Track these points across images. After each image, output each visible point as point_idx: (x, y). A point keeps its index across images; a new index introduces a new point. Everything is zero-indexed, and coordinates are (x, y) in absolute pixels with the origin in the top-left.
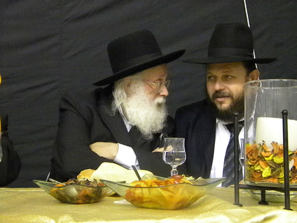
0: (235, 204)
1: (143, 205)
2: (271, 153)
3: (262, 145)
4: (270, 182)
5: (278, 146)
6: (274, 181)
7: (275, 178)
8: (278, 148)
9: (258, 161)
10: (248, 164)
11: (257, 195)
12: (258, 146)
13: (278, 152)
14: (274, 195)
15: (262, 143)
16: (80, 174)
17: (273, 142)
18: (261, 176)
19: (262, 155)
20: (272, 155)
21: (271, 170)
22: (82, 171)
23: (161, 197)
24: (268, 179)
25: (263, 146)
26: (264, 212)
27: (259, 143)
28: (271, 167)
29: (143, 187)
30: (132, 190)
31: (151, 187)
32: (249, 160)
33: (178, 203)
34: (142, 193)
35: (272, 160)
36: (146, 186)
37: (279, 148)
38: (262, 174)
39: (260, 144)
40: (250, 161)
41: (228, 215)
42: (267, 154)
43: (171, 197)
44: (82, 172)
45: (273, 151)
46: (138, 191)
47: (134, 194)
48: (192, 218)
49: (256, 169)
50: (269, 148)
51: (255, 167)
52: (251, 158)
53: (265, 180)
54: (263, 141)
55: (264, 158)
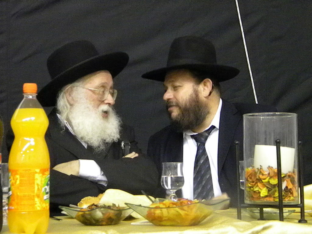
0: (238, 218)
1: (163, 223)
2: (267, 176)
3: (259, 169)
4: (267, 200)
5: (273, 170)
6: (271, 200)
7: (271, 197)
8: (273, 171)
9: (256, 183)
10: (248, 185)
12: (257, 170)
13: (273, 174)
14: (271, 213)
15: (259, 167)
17: (269, 166)
18: (260, 196)
19: (260, 178)
20: (269, 178)
21: (267, 190)
22: (83, 198)
23: (179, 215)
24: (266, 198)
25: (260, 170)
26: (263, 224)
27: (257, 168)
28: (267, 187)
29: (162, 208)
30: (152, 210)
31: (169, 207)
32: (249, 182)
33: (193, 219)
34: (162, 213)
35: (269, 182)
36: (164, 207)
37: (274, 171)
38: (260, 194)
39: (258, 169)
40: (250, 183)
41: (235, 226)
42: (264, 177)
43: (187, 215)
45: (269, 174)
46: (158, 212)
47: (155, 214)
49: (255, 190)
50: (266, 171)
51: (254, 188)
52: (250, 180)
53: (262, 199)
54: (261, 166)
55: (262, 180)
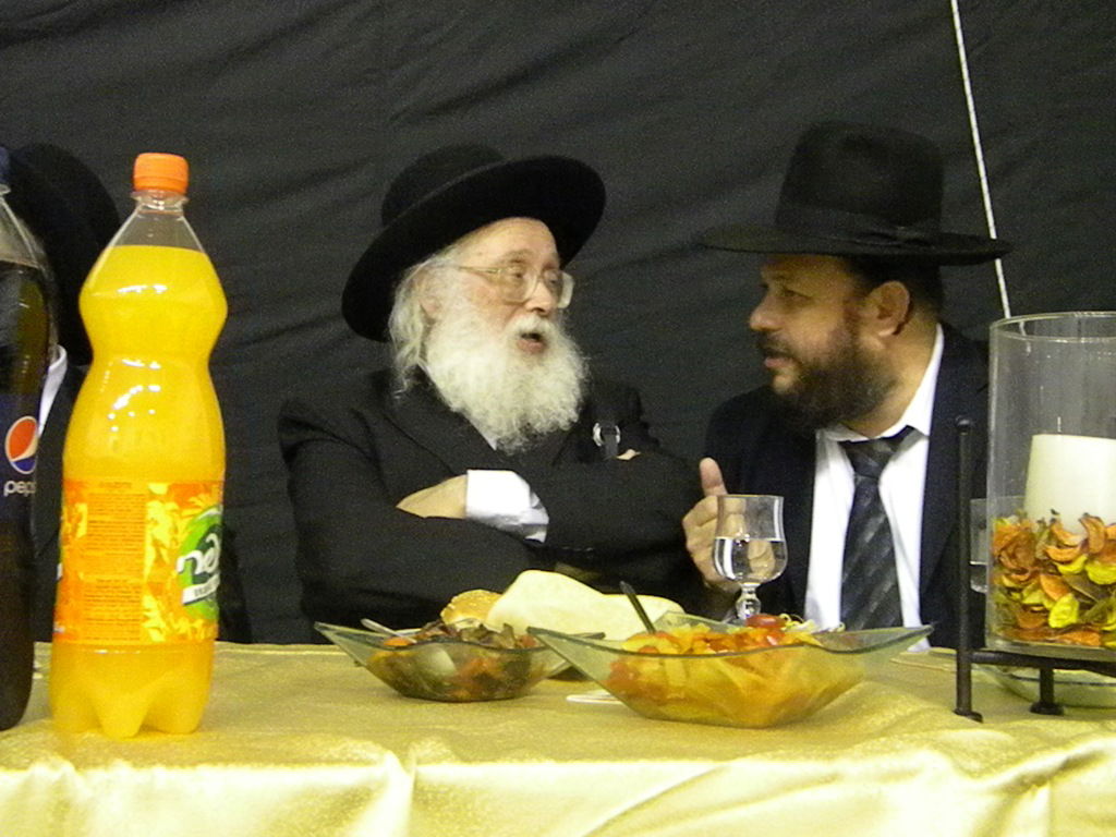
0: (957, 712)
1: (669, 710)
2: (1078, 549)
3: (1048, 523)
4: (1074, 643)
5: (1102, 529)
6: (1089, 642)
7: (1091, 631)
8: (1103, 535)
9: (1035, 575)
10: (1001, 582)
11: (1025, 683)
12: (1036, 528)
13: (1101, 546)
14: (1080, 683)
15: (1048, 517)
16: (450, 605)
17: (1086, 515)
18: (1046, 624)
19: (1050, 558)
20: (1084, 558)
21: (1077, 604)
22: (456, 595)
23: (726, 685)
24: (1068, 635)
25: (1051, 530)
26: (1063, 743)
27: (1039, 519)
28: (1078, 595)
29: (665, 656)
30: (630, 661)
31: (690, 654)
32: (1007, 572)
33: (778, 706)
34: (664, 673)
35: (1084, 573)
36: (675, 652)
37: (1106, 535)
38: (1047, 617)
39: (1041, 522)
40: (1007, 576)
41: (947, 748)
42: (1065, 554)
43: (758, 687)
44: (455, 599)
45: (1086, 543)
46: (649, 667)
47: (637, 674)
48: (829, 758)
49: (1028, 601)
50: (1076, 534)
51: (1025, 593)
52: (1011, 565)
53: (1057, 638)
54: (1054, 512)
55: (1056, 567)
